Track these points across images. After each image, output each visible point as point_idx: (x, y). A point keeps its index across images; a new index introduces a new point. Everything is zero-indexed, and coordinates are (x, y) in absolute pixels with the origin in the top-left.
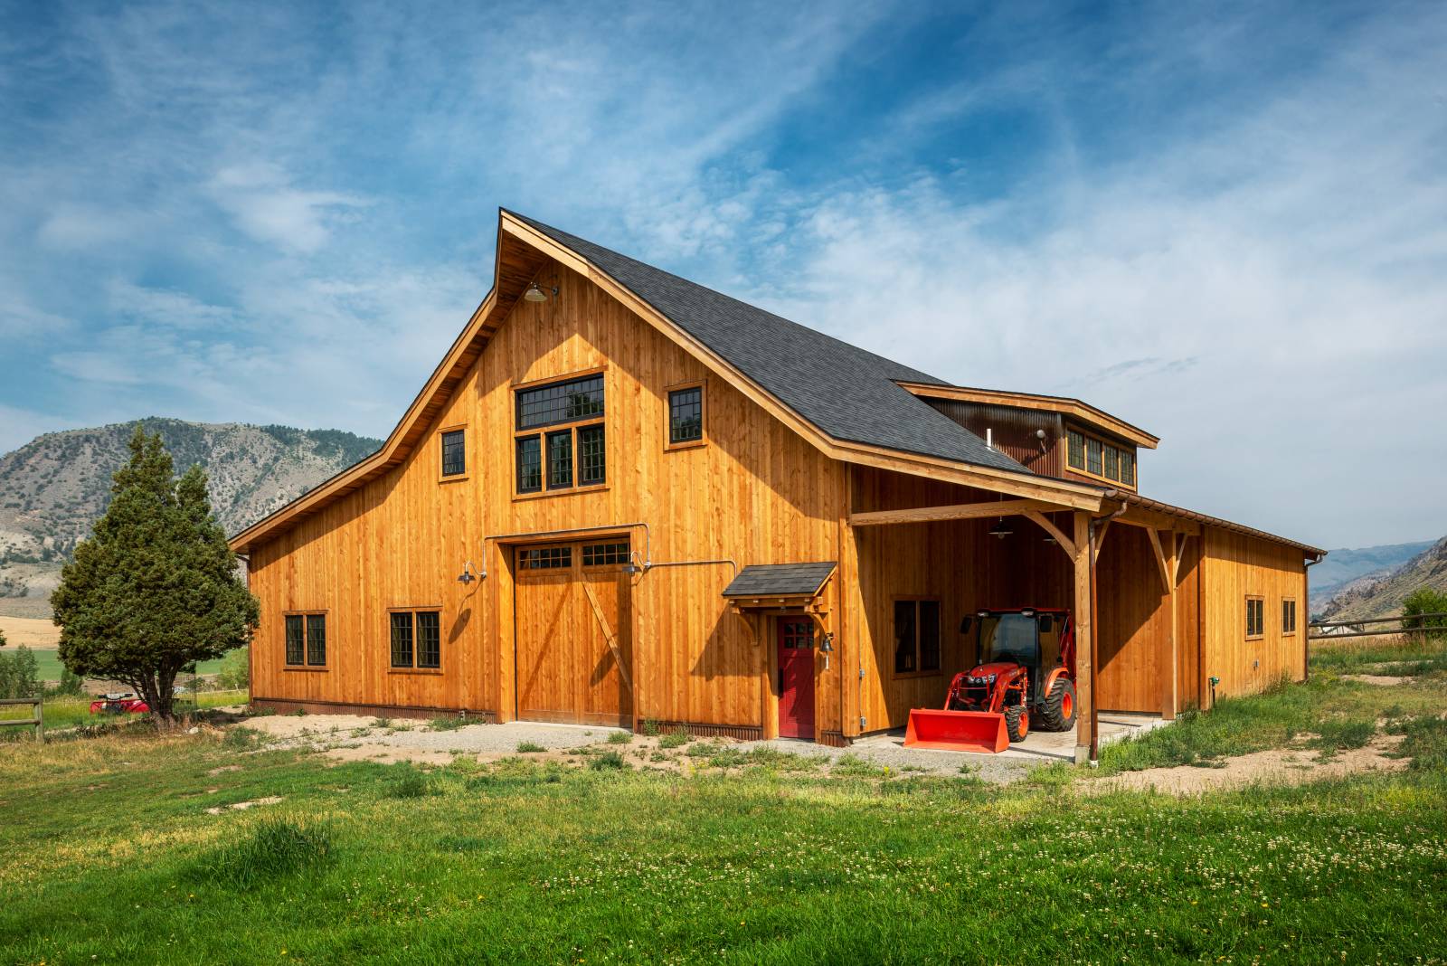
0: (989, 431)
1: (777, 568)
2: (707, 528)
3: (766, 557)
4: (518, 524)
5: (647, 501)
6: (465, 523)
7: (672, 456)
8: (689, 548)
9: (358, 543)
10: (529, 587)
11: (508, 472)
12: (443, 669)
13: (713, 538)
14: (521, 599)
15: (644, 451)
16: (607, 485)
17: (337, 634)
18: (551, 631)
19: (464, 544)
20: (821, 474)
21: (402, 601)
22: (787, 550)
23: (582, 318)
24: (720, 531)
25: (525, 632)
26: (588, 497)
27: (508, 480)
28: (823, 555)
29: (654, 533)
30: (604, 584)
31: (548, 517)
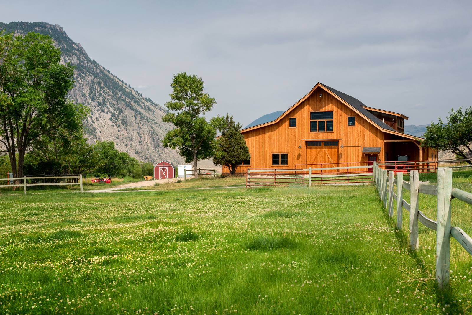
0: (383, 119)
1: (370, 148)
2: (356, 140)
3: (368, 146)
4: (310, 137)
5: (342, 134)
6: (295, 137)
7: (348, 128)
8: (352, 144)
9: (262, 139)
10: (310, 150)
11: (308, 127)
12: (288, 165)
13: (357, 142)
14: (308, 152)
15: (342, 127)
16: (333, 132)
17: (254, 158)
18: (316, 158)
19: (295, 141)
20: (378, 133)
21: (276, 152)
22: (372, 145)
23: (328, 101)
24: (358, 141)
25: (309, 158)
26: (329, 134)
27: (308, 129)
28: (378, 146)
29: (344, 141)
30: (329, 150)
31: (318, 137)
